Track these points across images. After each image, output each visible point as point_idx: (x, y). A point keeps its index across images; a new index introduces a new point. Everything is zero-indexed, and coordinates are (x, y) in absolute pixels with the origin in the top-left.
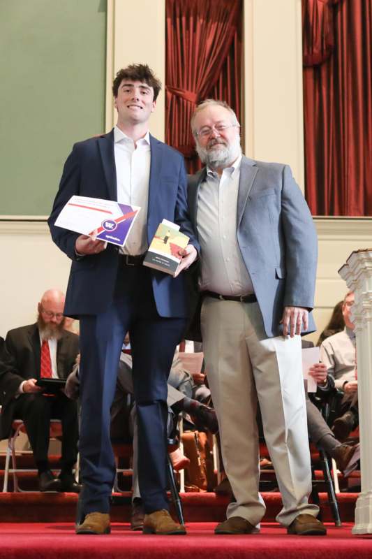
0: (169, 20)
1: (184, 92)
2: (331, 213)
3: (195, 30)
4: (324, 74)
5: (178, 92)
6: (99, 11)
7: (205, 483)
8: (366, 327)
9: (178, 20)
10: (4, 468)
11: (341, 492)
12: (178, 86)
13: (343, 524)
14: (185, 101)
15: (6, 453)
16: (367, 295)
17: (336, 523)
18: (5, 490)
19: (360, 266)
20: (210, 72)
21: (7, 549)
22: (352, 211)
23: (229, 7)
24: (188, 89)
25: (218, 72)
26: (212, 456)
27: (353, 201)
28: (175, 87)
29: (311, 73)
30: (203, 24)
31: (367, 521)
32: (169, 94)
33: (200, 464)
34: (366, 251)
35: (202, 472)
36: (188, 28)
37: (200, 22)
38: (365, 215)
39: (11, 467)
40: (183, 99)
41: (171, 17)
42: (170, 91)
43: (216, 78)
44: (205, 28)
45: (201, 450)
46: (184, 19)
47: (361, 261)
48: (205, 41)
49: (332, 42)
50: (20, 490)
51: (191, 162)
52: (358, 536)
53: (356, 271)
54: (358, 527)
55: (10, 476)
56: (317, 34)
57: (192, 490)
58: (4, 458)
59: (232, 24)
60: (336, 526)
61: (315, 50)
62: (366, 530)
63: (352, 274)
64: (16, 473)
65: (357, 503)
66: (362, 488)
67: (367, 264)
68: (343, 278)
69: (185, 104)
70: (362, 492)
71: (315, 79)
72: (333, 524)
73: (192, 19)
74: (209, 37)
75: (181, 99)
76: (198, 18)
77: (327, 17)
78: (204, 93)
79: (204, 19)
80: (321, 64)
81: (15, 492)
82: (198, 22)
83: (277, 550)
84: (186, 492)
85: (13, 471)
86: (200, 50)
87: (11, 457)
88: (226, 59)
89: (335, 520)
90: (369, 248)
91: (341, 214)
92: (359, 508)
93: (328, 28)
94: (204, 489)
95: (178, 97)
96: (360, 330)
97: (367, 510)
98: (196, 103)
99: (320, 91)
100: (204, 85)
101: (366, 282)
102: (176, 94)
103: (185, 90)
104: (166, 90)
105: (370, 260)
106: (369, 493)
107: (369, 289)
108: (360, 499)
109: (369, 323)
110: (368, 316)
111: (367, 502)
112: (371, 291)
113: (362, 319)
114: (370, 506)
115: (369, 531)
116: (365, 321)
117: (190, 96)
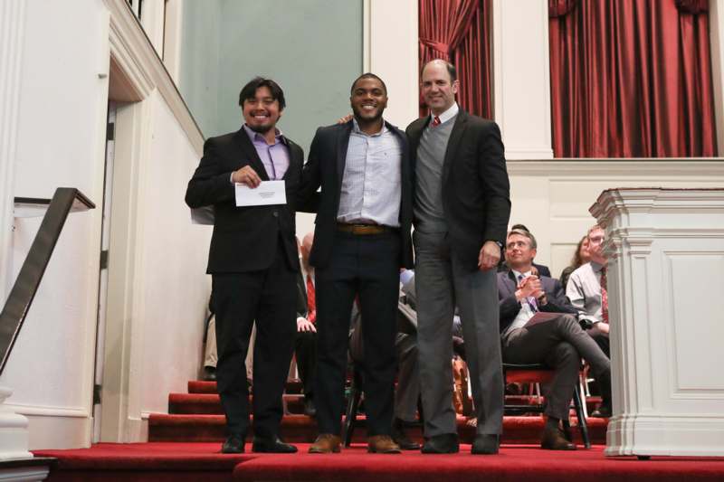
1: (436, 44)
2: (577, 155)
4: (569, 25)
5: (433, 44)
7: (461, 408)
8: (617, 261)
11: (589, 416)
12: (431, 38)
13: (593, 446)
14: (438, 52)
16: (618, 231)
17: (586, 446)
19: (611, 205)
20: (461, 24)
22: (597, 153)
24: (440, 41)
25: (468, 25)
26: (466, 383)
27: (597, 145)
28: (428, 39)
29: (556, 24)
31: (619, 443)
32: (423, 46)
33: (455, 390)
34: (617, 190)
35: (458, 397)
38: (609, 156)
40: (436, 50)
42: (426, 45)
43: (466, 30)
47: (612, 200)
52: (610, 458)
53: (607, 209)
54: (610, 449)
60: (585, 449)
61: (560, 3)
62: (618, 452)
63: (602, 211)
65: (608, 426)
66: (613, 413)
67: (617, 203)
68: (593, 216)
69: (437, 55)
70: (614, 417)
71: (560, 28)
72: (583, 446)
75: (434, 50)
78: (455, 43)
80: (566, 15)
86: (451, 3)
88: (475, 13)
89: (585, 443)
90: (620, 187)
91: (586, 156)
92: (611, 431)
94: (459, 413)
95: (431, 47)
96: (611, 264)
97: (618, 434)
98: (448, 54)
99: (565, 40)
100: (456, 37)
101: (616, 220)
102: (429, 45)
103: (437, 42)
104: (419, 43)
105: (621, 199)
106: (621, 417)
107: (620, 226)
108: (612, 423)
109: (619, 258)
110: (618, 251)
111: (619, 426)
112: (623, 227)
113: (611, 255)
114: (622, 430)
115: (621, 453)
116: (616, 256)
117: (442, 47)
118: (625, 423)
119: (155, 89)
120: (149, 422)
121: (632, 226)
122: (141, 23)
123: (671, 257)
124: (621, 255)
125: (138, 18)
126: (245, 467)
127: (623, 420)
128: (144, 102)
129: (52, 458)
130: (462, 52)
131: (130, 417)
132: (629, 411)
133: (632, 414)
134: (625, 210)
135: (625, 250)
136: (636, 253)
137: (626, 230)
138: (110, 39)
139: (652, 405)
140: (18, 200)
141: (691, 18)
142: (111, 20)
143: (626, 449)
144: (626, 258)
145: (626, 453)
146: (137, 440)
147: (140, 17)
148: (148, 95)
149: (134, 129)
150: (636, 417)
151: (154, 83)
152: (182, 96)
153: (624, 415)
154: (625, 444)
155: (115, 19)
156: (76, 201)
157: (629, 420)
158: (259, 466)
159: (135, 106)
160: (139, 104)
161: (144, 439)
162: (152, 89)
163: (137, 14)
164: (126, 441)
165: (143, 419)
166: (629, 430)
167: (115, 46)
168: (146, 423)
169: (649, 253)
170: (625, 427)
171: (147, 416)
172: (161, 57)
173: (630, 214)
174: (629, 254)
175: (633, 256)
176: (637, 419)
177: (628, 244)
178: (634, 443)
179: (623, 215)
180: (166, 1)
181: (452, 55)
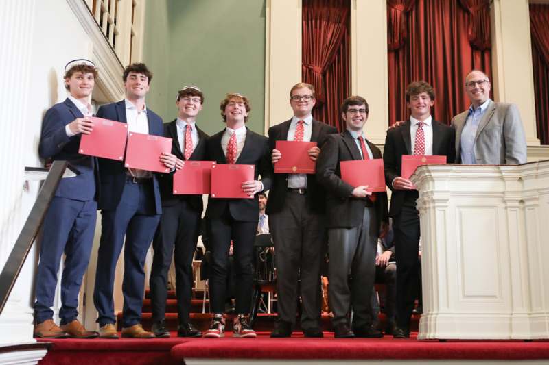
0: (304, 22)
1: (314, 67)
3: (320, 28)
4: (401, 56)
5: (312, 67)
6: (261, 16)
8: (426, 212)
9: (310, 22)
10: (203, 299)
12: (310, 63)
14: (314, 72)
16: (427, 193)
18: (204, 312)
19: (423, 175)
20: (331, 52)
21: (205, 348)
23: (341, 14)
24: (316, 66)
25: (335, 54)
29: (392, 55)
30: (325, 25)
31: (426, 331)
32: (304, 68)
34: (426, 165)
36: (316, 27)
37: (324, 23)
39: (207, 298)
40: (313, 70)
41: (305, 20)
42: (307, 67)
43: (334, 58)
44: (327, 27)
45: (324, 288)
46: (313, 21)
47: (424, 172)
48: (327, 36)
49: (406, 36)
51: (318, 113)
52: (421, 341)
53: (420, 179)
54: (421, 335)
55: (207, 303)
56: (397, 31)
58: (203, 292)
59: (344, 24)
61: (395, 41)
62: (426, 336)
63: (418, 179)
65: (420, 320)
66: (423, 311)
67: (427, 174)
69: (314, 74)
70: (424, 314)
71: (395, 58)
73: (318, 21)
74: (329, 33)
76: (322, 21)
77: (403, 21)
78: (326, 67)
79: (326, 21)
80: (399, 49)
81: (210, 313)
82: (322, 23)
83: (371, 349)
85: (208, 300)
86: (324, 40)
87: (207, 292)
88: (340, 47)
92: (422, 323)
93: (403, 27)
95: (310, 70)
97: (426, 325)
98: (322, 73)
99: (399, 66)
100: (326, 63)
101: (427, 185)
102: (309, 68)
104: (302, 66)
105: (429, 171)
106: (428, 314)
107: (429, 188)
108: (422, 319)
109: (428, 210)
110: (427, 206)
111: (426, 319)
112: (430, 190)
113: (423, 208)
114: (428, 322)
115: (427, 338)
116: (425, 209)
117: (318, 69)
118: (431, 318)
121: (436, 189)
122: (115, 51)
123: (462, 210)
124: (429, 208)
125: (113, 48)
127: (429, 316)
129: (49, 343)
130: (331, 72)
132: (433, 310)
133: (435, 312)
134: (432, 179)
135: (432, 205)
136: (438, 206)
137: (432, 192)
139: (448, 307)
140: (27, 169)
141: (480, 54)
142: (94, 48)
143: (431, 335)
144: (432, 210)
145: (431, 338)
147: (114, 47)
148: (119, 98)
150: (437, 314)
153: (430, 313)
154: (430, 332)
156: (67, 170)
157: (433, 316)
158: (187, 348)
162: (122, 94)
163: (112, 44)
166: (432, 323)
169: (447, 207)
170: (430, 320)
173: (436, 182)
174: (434, 207)
175: (436, 209)
176: (439, 315)
177: (434, 201)
178: (435, 331)
179: (431, 183)
180: (132, 36)
181: (324, 74)
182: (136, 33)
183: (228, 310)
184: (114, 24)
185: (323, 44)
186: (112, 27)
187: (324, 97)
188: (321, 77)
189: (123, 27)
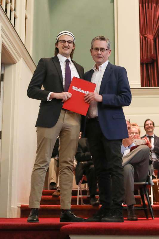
0: (140, 5)
1: (148, 35)
3: (151, 9)
6: (111, 2)
9: (144, 5)
10: (77, 195)
12: (145, 33)
14: (148, 39)
15: (77, 189)
18: (78, 204)
20: (158, 27)
24: (149, 34)
30: (155, 6)
32: (141, 37)
36: (149, 8)
37: (154, 5)
39: (80, 194)
40: (147, 38)
41: (141, 4)
42: (142, 35)
46: (147, 4)
48: (156, 13)
50: (84, 204)
51: (152, 65)
55: (80, 198)
57: (156, 204)
64: (82, 197)
69: (148, 40)
73: (150, 4)
74: (158, 11)
75: (146, 38)
76: (153, 3)
78: (156, 35)
79: (155, 4)
81: (82, 205)
82: (153, 5)
84: (154, 204)
85: (81, 196)
86: (154, 17)
87: (80, 191)
95: (145, 37)
98: (153, 40)
100: (156, 32)
102: (144, 36)
103: (148, 34)
104: (140, 35)
117: (150, 37)
119: (22, 58)
120: (21, 209)
122: (15, 28)
126: (66, 228)
128: (17, 64)
131: (12, 206)
138: (2, 36)
146: (16, 217)
147: (14, 26)
148: (19, 61)
149: (13, 76)
151: (21, 55)
152: (34, 61)
155: (4, 27)
158: (71, 227)
159: (13, 66)
160: (15, 65)
161: (19, 216)
162: (20, 58)
164: (11, 217)
165: (18, 207)
167: (4, 39)
168: (20, 209)
171: (20, 206)
172: (24, 44)
180: (26, 19)
181: (155, 40)
182: (28, 17)
183: (94, 203)
184: (14, 11)
185: (154, 19)
186: (13, 13)
187: (156, 56)
188: (153, 42)
189: (20, 13)
